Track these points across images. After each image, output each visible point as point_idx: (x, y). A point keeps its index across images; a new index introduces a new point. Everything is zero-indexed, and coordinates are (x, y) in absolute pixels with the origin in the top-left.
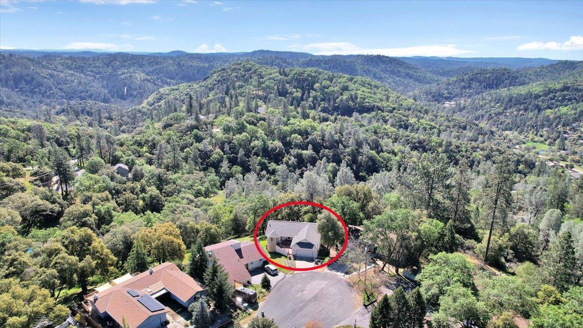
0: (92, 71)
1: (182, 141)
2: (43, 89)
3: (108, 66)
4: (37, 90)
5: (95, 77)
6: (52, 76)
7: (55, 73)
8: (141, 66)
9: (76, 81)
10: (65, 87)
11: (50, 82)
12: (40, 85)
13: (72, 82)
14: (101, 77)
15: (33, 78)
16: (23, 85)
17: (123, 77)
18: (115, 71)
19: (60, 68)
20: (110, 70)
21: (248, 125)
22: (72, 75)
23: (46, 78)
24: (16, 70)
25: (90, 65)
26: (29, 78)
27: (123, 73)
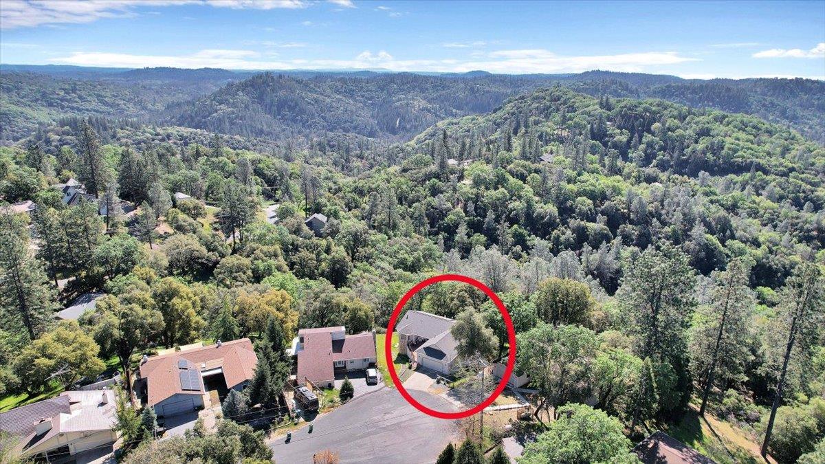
0: (363, 96)
1: (414, 192)
2: (305, 117)
3: (382, 90)
4: (299, 118)
5: (365, 103)
6: (316, 101)
7: (321, 97)
8: (423, 90)
9: (342, 108)
10: (328, 115)
11: (313, 109)
12: (302, 111)
13: (338, 108)
14: (372, 104)
15: (297, 104)
16: (286, 112)
17: (397, 104)
18: (390, 96)
19: (328, 91)
20: (384, 95)
21: (510, 178)
22: (340, 100)
23: (310, 103)
24: (281, 93)
25: (362, 88)
26: (293, 104)
27: (399, 100)
